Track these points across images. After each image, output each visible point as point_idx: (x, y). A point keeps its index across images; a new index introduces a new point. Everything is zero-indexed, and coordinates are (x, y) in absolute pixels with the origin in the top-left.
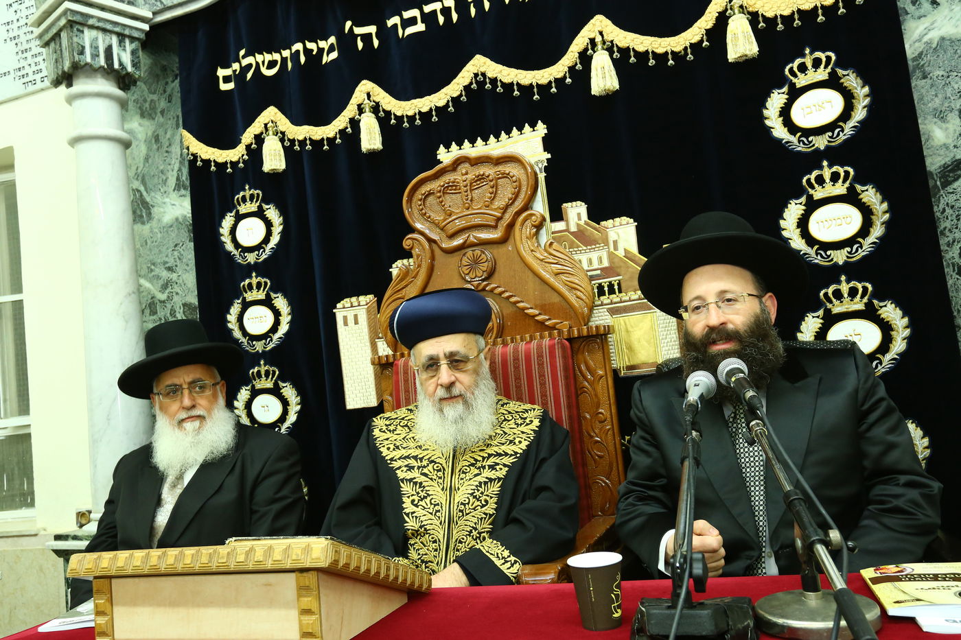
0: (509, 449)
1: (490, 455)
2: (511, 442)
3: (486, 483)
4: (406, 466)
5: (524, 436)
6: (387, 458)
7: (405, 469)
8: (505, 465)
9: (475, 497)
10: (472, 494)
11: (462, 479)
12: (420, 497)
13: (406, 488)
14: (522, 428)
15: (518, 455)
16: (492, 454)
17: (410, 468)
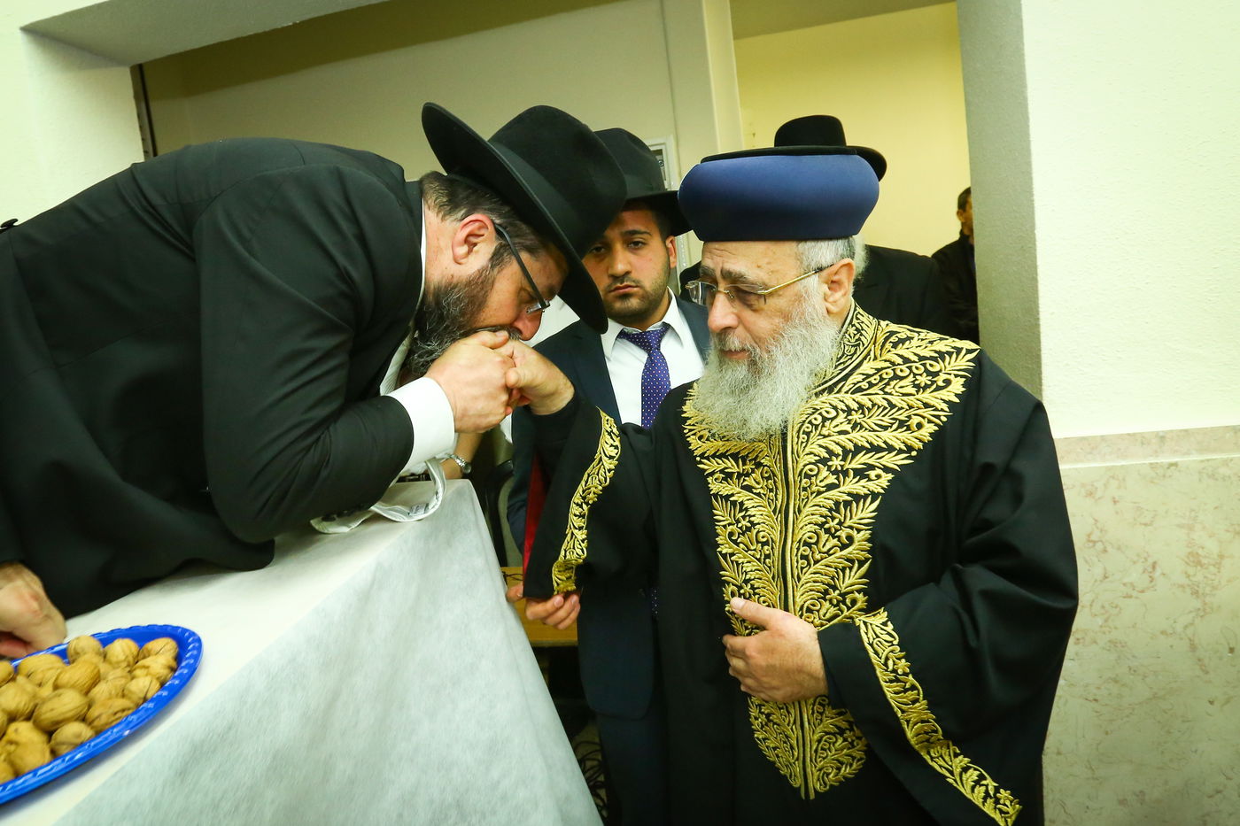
0: (895, 437)
3: (847, 504)
4: (722, 471)
5: (928, 413)
6: (696, 453)
8: (886, 469)
9: (828, 531)
10: (821, 525)
12: (741, 528)
14: (926, 396)
15: (914, 453)
16: (863, 448)
17: (728, 476)
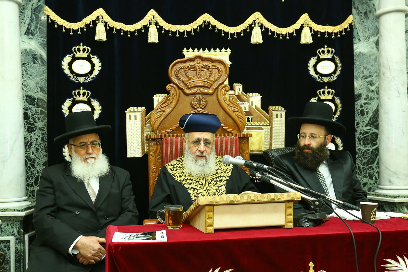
1: (219, 177)
2: (225, 172)
7: (188, 184)
11: (210, 186)
13: (190, 191)
